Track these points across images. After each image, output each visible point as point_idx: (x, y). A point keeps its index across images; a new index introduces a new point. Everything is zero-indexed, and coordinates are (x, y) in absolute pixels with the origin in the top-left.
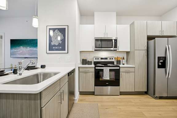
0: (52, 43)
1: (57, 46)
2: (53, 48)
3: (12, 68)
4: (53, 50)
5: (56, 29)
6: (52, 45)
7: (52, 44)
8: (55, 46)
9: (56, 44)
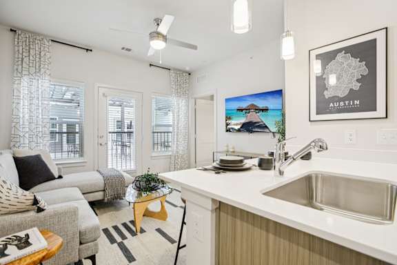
0: (325, 93)
1: (343, 99)
2: (331, 105)
3: (228, 151)
4: (331, 112)
5: (340, 50)
6: (327, 97)
7: (327, 94)
8: (335, 99)
9: (340, 95)
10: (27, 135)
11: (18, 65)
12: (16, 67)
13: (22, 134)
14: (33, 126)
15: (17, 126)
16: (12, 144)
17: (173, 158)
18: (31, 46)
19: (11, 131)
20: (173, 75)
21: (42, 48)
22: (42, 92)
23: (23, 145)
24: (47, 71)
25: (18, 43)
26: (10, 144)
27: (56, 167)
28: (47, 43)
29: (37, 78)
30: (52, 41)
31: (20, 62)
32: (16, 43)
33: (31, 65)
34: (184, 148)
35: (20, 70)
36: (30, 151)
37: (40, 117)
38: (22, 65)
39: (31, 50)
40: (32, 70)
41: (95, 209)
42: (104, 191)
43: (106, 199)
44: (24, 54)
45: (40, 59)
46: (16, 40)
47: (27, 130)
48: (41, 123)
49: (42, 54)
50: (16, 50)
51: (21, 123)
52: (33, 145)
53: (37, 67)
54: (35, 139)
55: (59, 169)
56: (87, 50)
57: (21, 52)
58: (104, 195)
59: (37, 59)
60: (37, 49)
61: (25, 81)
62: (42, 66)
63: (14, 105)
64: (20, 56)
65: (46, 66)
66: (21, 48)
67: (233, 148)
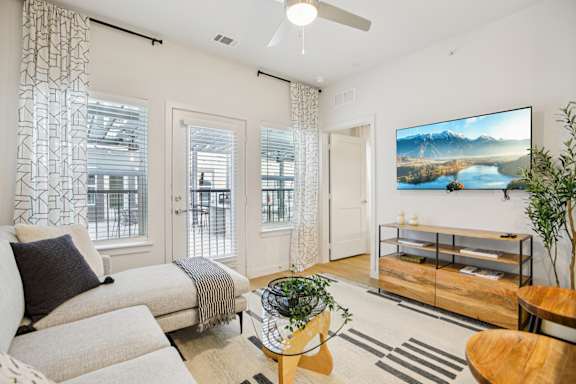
10: (45, 197)
11: (28, 63)
12: (24, 66)
13: (35, 195)
14: (57, 179)
15: (27, 179)
16: (17, 213)
17: (295, 234)
18: (53, 28)
19: (14, 189)
20: (295, 91)
21: (73, 33)
22: (73, 115)
23: (38, 216)
24: (83, 76)
25: (29, 21)
26: (12, 214)
27: (100, 257)
28: (81, 23)
29: (63, 88)
30: (91, 19)
31: (32, 57)
32: (24, 20)
33: (52, 63)
34: (312, 216)
35: (32, 72)
36: (52, 227)
37: (70, 161)
38: (36, 63)
39: (53, 36)
40: (55, 73)
41: (176, 342)
42: (196, 308)
43: (201, 325)
44: (39, 40)
45: (69, 52)
46: (25, 14)
47: (46, 186)
48: (71, 173)
49: (74, 44)
50: (25, 33)
51: (34, 174)
52: (57, 214)
53: (64, 68)
54: (60, 204)
55: (105, 260)
56: (154, 40)
57: (33, 37)
58: (198, 317)
59: (64, 53)
60: (64, 33)
61: (42, 92)
62: (73, 66)
63: (22, 138)
64: (32, 45)
65: (81, 67)
66: (33, 29)
67: (416, 219)
